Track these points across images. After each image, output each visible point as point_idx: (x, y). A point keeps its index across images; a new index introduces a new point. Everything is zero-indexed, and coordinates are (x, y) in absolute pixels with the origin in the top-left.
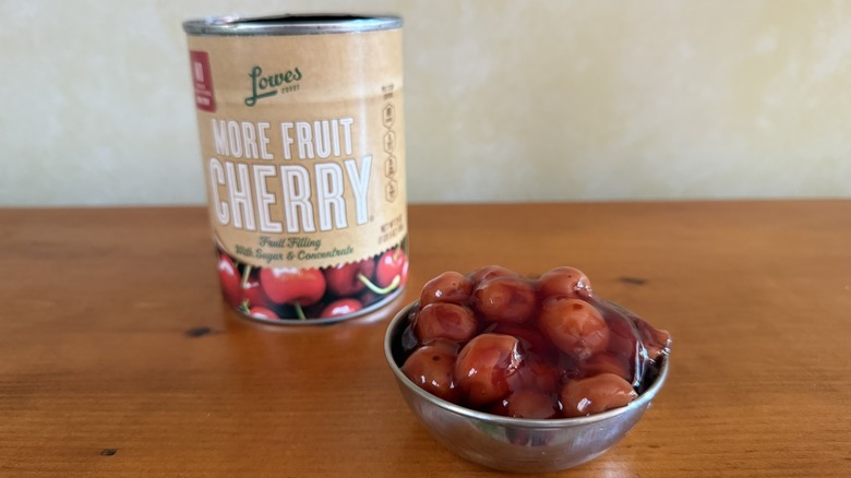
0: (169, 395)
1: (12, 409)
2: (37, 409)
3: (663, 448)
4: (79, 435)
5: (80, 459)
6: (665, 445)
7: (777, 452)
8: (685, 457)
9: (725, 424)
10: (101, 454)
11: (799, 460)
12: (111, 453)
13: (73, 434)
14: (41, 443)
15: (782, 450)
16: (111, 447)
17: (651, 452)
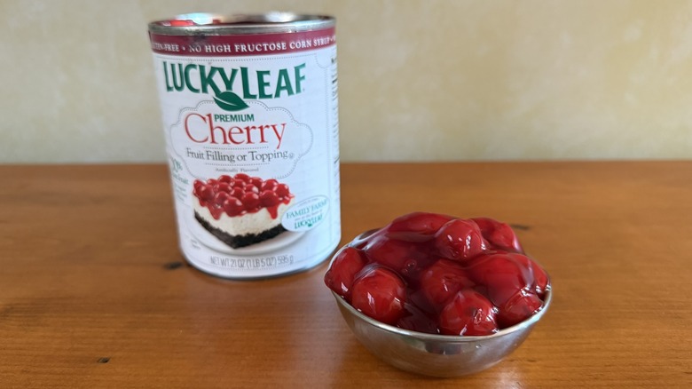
0: (150, 316)
1: (29, 325)
2: (48, 326)
3: (539, 362)
4: (81, 346)
5: (82, 365)
6: (540, 359)
7: (631, 367)
8: (557, 369)
9: (589, 343)
10: (98, 362)
11: (648, 373)
12: (106, 361)
13: (75, 346)
14: (51, 353)
15: (635, 365)
16: (106, 356)
17: (529, 365)
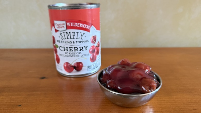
0: (35, 92)
2: (4, 95)
4: (13, 101)
5: (13, 107)
6: (149, 105)
7: (176, 107)
9: (164, 101)
10: (18, 106)
11: (181, 109)
12: (20, 106)
14: (4, 103)
15: (178, 107)
16: (20, 104)
17: (146, 107)
